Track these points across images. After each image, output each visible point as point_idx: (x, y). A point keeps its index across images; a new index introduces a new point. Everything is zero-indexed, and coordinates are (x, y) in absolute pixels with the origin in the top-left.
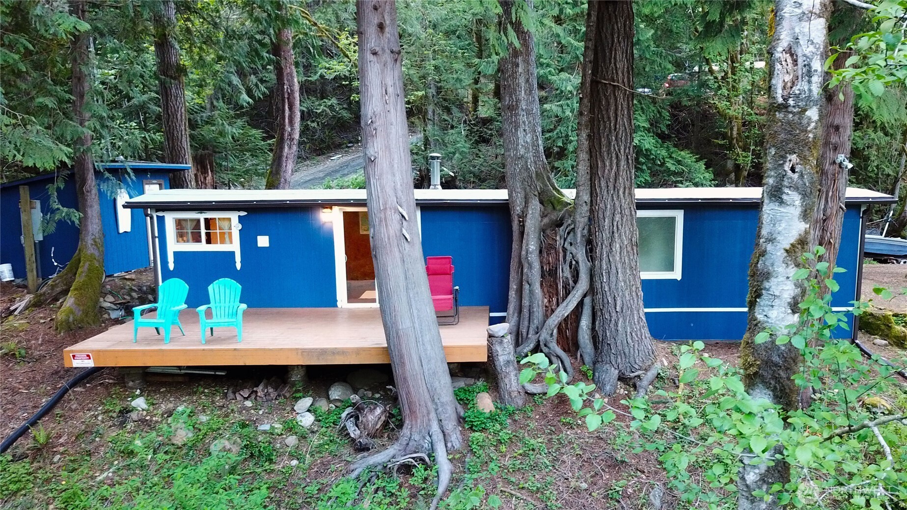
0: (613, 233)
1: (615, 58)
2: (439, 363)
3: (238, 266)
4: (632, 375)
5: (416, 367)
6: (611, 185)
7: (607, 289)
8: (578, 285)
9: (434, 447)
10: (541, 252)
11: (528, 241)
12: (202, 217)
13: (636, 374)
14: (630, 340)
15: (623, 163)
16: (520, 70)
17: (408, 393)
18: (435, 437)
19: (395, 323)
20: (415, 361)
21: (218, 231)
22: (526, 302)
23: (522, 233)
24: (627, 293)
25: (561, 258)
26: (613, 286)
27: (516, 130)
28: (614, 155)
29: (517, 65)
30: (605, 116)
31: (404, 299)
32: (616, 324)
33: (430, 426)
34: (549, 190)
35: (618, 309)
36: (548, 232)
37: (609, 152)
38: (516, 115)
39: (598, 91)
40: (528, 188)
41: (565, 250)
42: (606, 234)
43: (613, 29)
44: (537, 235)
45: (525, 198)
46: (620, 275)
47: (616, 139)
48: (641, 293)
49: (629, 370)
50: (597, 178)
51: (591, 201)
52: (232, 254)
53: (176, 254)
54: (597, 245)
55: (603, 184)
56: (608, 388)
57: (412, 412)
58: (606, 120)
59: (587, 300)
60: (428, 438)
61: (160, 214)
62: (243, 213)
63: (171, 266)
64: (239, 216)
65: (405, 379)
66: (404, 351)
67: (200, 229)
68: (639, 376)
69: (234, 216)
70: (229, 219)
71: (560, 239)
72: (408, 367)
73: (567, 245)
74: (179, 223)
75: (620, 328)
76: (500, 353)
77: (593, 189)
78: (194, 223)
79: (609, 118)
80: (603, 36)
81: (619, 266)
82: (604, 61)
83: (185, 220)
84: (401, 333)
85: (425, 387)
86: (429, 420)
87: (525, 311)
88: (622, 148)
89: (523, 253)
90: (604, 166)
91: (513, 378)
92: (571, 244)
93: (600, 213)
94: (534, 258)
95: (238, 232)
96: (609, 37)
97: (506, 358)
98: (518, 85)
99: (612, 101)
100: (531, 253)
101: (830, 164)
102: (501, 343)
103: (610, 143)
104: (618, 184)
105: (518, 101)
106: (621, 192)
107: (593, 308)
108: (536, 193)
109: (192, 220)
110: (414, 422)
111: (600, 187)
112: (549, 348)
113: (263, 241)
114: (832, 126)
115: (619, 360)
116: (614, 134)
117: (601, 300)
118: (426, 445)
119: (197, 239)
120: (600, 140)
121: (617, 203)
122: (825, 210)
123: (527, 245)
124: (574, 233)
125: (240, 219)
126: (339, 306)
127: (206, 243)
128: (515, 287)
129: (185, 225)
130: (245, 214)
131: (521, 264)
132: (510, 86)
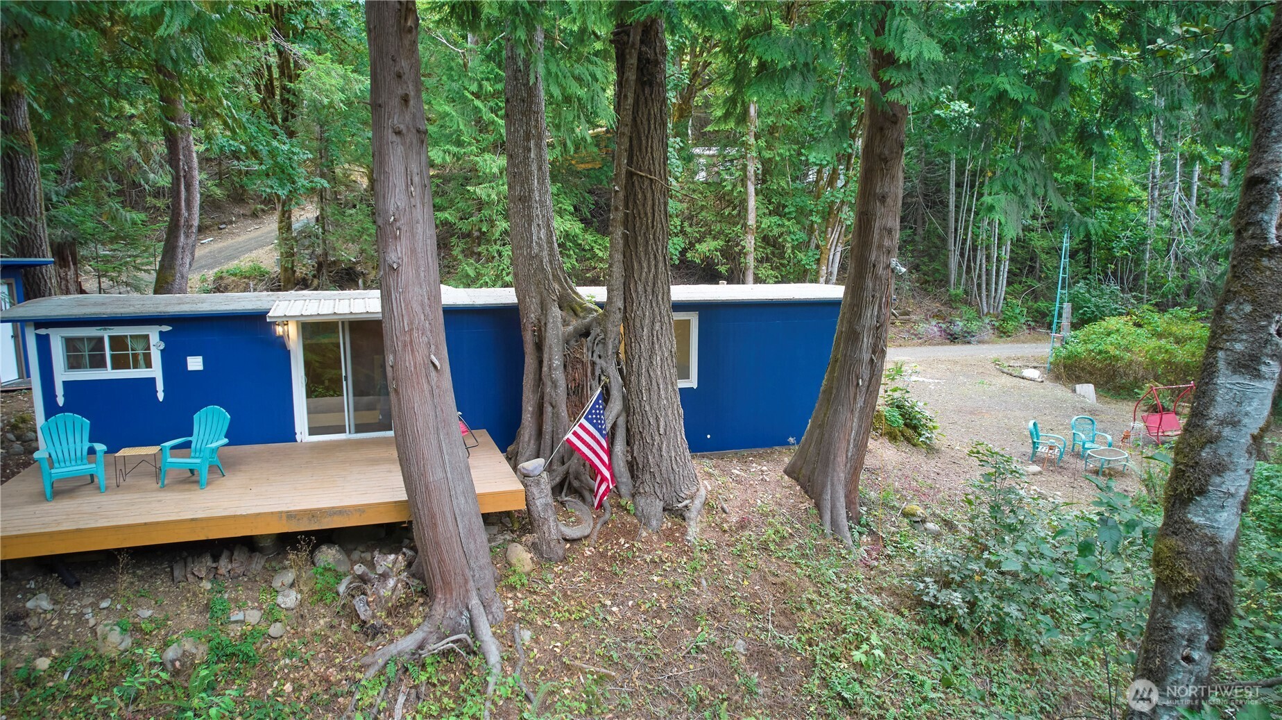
0: (653, 343)
1: (652, 147)
2: (474, 519)
3: (161, 396)
4: (680, 505)
5: (451, 528)
6: (649, 289)
7: (647, 408)
8: (611, 405)
9: (476, 624)
10: (565, 366)
11: (550, 354)
12: (106, 334)
13: (684, 504)
14: (675, 466)
15: (661, 265)
16: (532, 155)
17: (441, 561)
18: (475, 612)
19: (423, 474)
20: (449, 520)
21: (130, 352)
22: (547, 428)
23: (539, 347)
24: (670, 412)
25: (589, 374)
26: (655, 406)
27: (530, 225)
28: (652, 256)
29: (529, 150)
30: (642, 212)
31: (434, 443)
32: (660, 449)
33: (468, 598)
34: (569, 295)
35: (662, 431)
36: (573, 343)
37: (647, 252)
38: (530, 207)
39: (633, 183)
40: (545, 292)
41: (593, 364)
42: (645, 346)
43: (649, 114)
44: (561, 348)
45: (542, 303)
46: (662, 392)
47: (654, 239)
48: (681, 411)
49: (674, 500)
50: (632, 281)
51: (625, 307)
52: (153, 380)
53: (66, 384)
54: (634, 358)
55: (640, 288)
56: (654, 523)
57: (446, 584)
58: (642, 216)
59: (622, 421)
60: (466, 613)
61: (43, 332)
62: (166, 328)
63: (61, 401)
64: (161, 333)
65: (437, 543)
66: (436, 509)
67: (103, 349)
68: (686, 506)
69: (154, 334)
70: (147, 337)
71: (588, 350)
72: (440, 529)
73: (596, 358)
74: (70, 343)
75: (664, 453)
76: (537, 496)
77: (628, 294)
78: (93, 343)
79: (646, 214)
80: (639, 122)
81: (661, 381)
82: (640, 150)
83: (81, 339)
84: (432, 487)
85: (461, 551)
86: (467, 591)
87: (547, 437)
88: (660, 247)
89: (545, 369)
90: (641, 268)
91: (552, 524)
92: (600, 357)
93: (637, 320)
94: (559, 375)
95: (159, 352)
96: (645, 122)
97: (543, 501)
98: (531, 173)
99: (649, 195)
100: (555, 370)
101: (884, 269)
102: (538, 484)
103: (647, 242)
104: (656, 288)
105: (531, 191)
106: (660, 298)
107: (628, 430)
108: (555, 298)
109: (90, 339)
110: (448, 596)
111: (636, 291)
112: (581, 481)
113: (195, 363)
114: (885, 228)
115: (664, 490)
116: (652, 232)
117: (640, 422)
118: (464, 622)
119: (98, 363)
120: (636, 239)
121: (656, 310)
122: (878, 317)
123: (550, 360)
124: (604, 344)
125: (163, 335)
126: (299, 440)
127: (113, 368)
128: (530, 409)
129: (79, 345)
130: (170, 328)
131: (539, 381)
132: (521, 173)
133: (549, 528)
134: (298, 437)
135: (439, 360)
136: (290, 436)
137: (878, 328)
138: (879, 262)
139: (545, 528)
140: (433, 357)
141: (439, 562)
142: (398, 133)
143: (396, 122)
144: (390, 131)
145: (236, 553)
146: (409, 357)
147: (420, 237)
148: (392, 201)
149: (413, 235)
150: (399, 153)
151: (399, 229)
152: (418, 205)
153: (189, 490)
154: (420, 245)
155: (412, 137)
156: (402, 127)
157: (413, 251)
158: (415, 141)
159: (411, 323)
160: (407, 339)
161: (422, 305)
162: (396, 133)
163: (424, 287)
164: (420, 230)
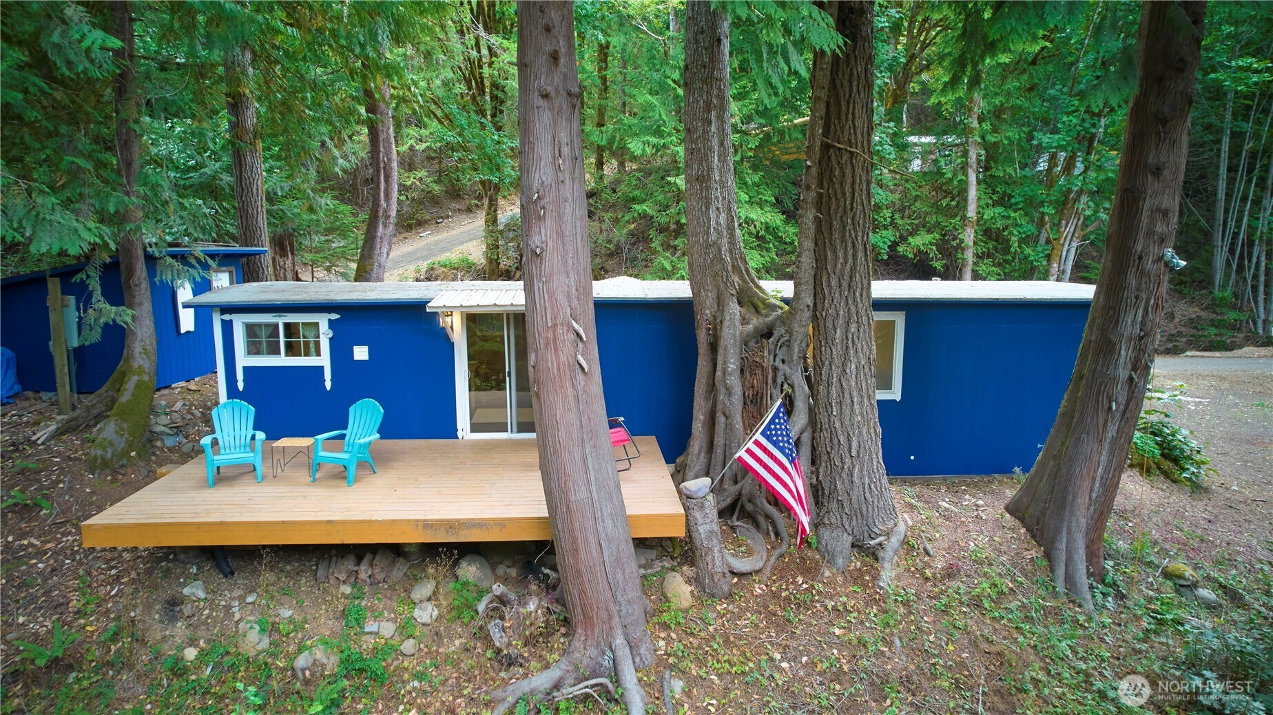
0: (847, 348)
1: (853, 114)
2: (622, 546)
3: (328, 385)
4: (872, 542)
5: (595, 555)
6: (845, 284)
7: (837, 425)
8: (794, 418)
9: (619, 668)
10: (742, 371)
11: (725, 357)
12: (281, 320)
13: (877, 541)
14: (868, 495)
15: (860, 255)
16: (713, 129)
17: (582, 592)
18: (619, 653)
19: (565, 492)
20: (593, 546)
21: (302, 340)
22: (719, 440)
23: (714, 347)
24: (865, 430)
25: (770, 381)
26: (847, 423)
27: (708, 209)
28: (850, 244)
29: (710, 123)
30: (839, 191)
31: (578, 456)
32: (851, 474)
33: (612, 636)
34: (750, 289)
35: (854, 453)
36: (752, 344)
37: (843, 240)
38: (708, 188)
39: (829, 157)
40: (722, 285)
41: (775, 369)
42: (837, 350)
43: (851, 74)
44: (738, 350)
45: (718, 298)
46: (856, 407)
47: (853, 223)
48: (879, 430)
49: (866, 535)
50: (825, 273)
51: (815, 304)
52: (321, 368)
53: (247, 370)
54: (823, 365)
55: (834, 282)
56: (840, 561)
57: (588, 621)
58: (839, 196)
59: (806, 438)
60: (609, 653)
61: (227, 317)
62: (335, 316)
63: (241, 386)
64: (330, 320)
65: (578, 572)
66: (578, 533)
67: (278, 336)
68: (880, 544)
69: (323, 320)
70: (317, 324)
71: (769, 354)
72: (582, 555)
73: (778, 363)
74: (251, 329)
75: (856, 479)
76: (700, 520)
77: (819, 289)
78: (270, 330)
79: (844, 194)
80: (838, 83)
81: (855, 393)
82: (839, 118)
83: (259, 325)
84: (573, 507)
85: (605, 582)
86: (611, 628)
87: (719, 451)
88: (860, 234)
89: (719, 373)
90: (836, 258)
91: (717, 554)
92: (783, 362)
93: (829, 320)
94: (734, 381)
95: (328, 341)
96: (846, 84)
97: (706, 527)
98: (711, 149)
99: (848, 171)
100: (730, 375)
101: (1154, 262)
102: (702, 507)
103: (844, 227)
104: (854, 283)
105: (710, 169)
106: (858, 294)
107: (813, 448)
108: (734, 292)
109: (268, 325)
110: (589, 632)
111: (829, 285)
112: (755, 505)
113: (361, 353)
114: (1158, 210)
115: (854, 523)
116: (850, 215)
117: (828, 440)
118: (607, 663)
119: (274, 350)
120: (831, 223)
121: (853, 309)
122: (1143, 324)
123: (725, 363)
124: (789, 346)
125: (331, 323)
126: (460, 437)
127: (287, 355)
128: (702, 417)
129: (257, 331)
130: (338, 316)
131: (712, 387)
132: (699, 150)
133: (713, 559)
134: (460, 434)
135: (587, 361)
136: (452, 433)
137: (1141, 338)
138: (1148, 254)
139: (709, 559)
140: (580, 358)
141: (580, 594)
142: (545, 96)
143: (543, 83)
144: (536, 94)
145: (377, 558)
146: (551, 357)
147: (568, 218)
148: (537, 176)
149: (560, 216)
150: (546, 120)
151: (544, 208)
152: (567, 181)
153: (337, 487)
154: (569, 227)
155: (562, 101)
156: (549, 89)
157: (560, 234)
158: (565, 106)
159: (555, 318)
160: (550, 335)
161: (569, 297)
162: (542, 96)
163: (572, 275)
164: (568, 210)
